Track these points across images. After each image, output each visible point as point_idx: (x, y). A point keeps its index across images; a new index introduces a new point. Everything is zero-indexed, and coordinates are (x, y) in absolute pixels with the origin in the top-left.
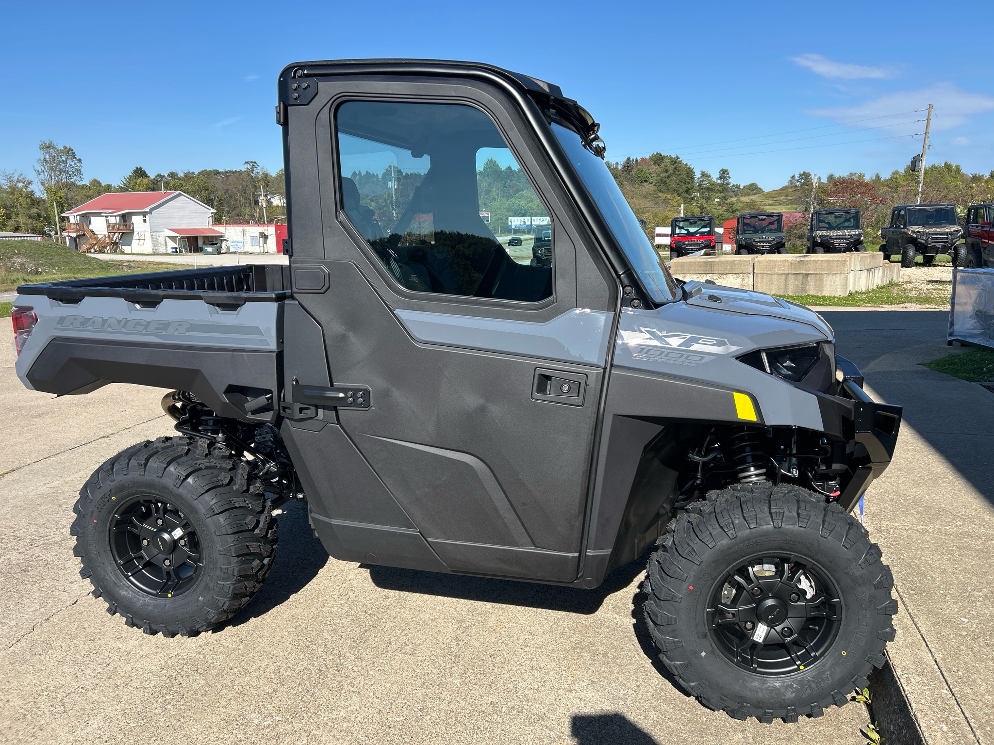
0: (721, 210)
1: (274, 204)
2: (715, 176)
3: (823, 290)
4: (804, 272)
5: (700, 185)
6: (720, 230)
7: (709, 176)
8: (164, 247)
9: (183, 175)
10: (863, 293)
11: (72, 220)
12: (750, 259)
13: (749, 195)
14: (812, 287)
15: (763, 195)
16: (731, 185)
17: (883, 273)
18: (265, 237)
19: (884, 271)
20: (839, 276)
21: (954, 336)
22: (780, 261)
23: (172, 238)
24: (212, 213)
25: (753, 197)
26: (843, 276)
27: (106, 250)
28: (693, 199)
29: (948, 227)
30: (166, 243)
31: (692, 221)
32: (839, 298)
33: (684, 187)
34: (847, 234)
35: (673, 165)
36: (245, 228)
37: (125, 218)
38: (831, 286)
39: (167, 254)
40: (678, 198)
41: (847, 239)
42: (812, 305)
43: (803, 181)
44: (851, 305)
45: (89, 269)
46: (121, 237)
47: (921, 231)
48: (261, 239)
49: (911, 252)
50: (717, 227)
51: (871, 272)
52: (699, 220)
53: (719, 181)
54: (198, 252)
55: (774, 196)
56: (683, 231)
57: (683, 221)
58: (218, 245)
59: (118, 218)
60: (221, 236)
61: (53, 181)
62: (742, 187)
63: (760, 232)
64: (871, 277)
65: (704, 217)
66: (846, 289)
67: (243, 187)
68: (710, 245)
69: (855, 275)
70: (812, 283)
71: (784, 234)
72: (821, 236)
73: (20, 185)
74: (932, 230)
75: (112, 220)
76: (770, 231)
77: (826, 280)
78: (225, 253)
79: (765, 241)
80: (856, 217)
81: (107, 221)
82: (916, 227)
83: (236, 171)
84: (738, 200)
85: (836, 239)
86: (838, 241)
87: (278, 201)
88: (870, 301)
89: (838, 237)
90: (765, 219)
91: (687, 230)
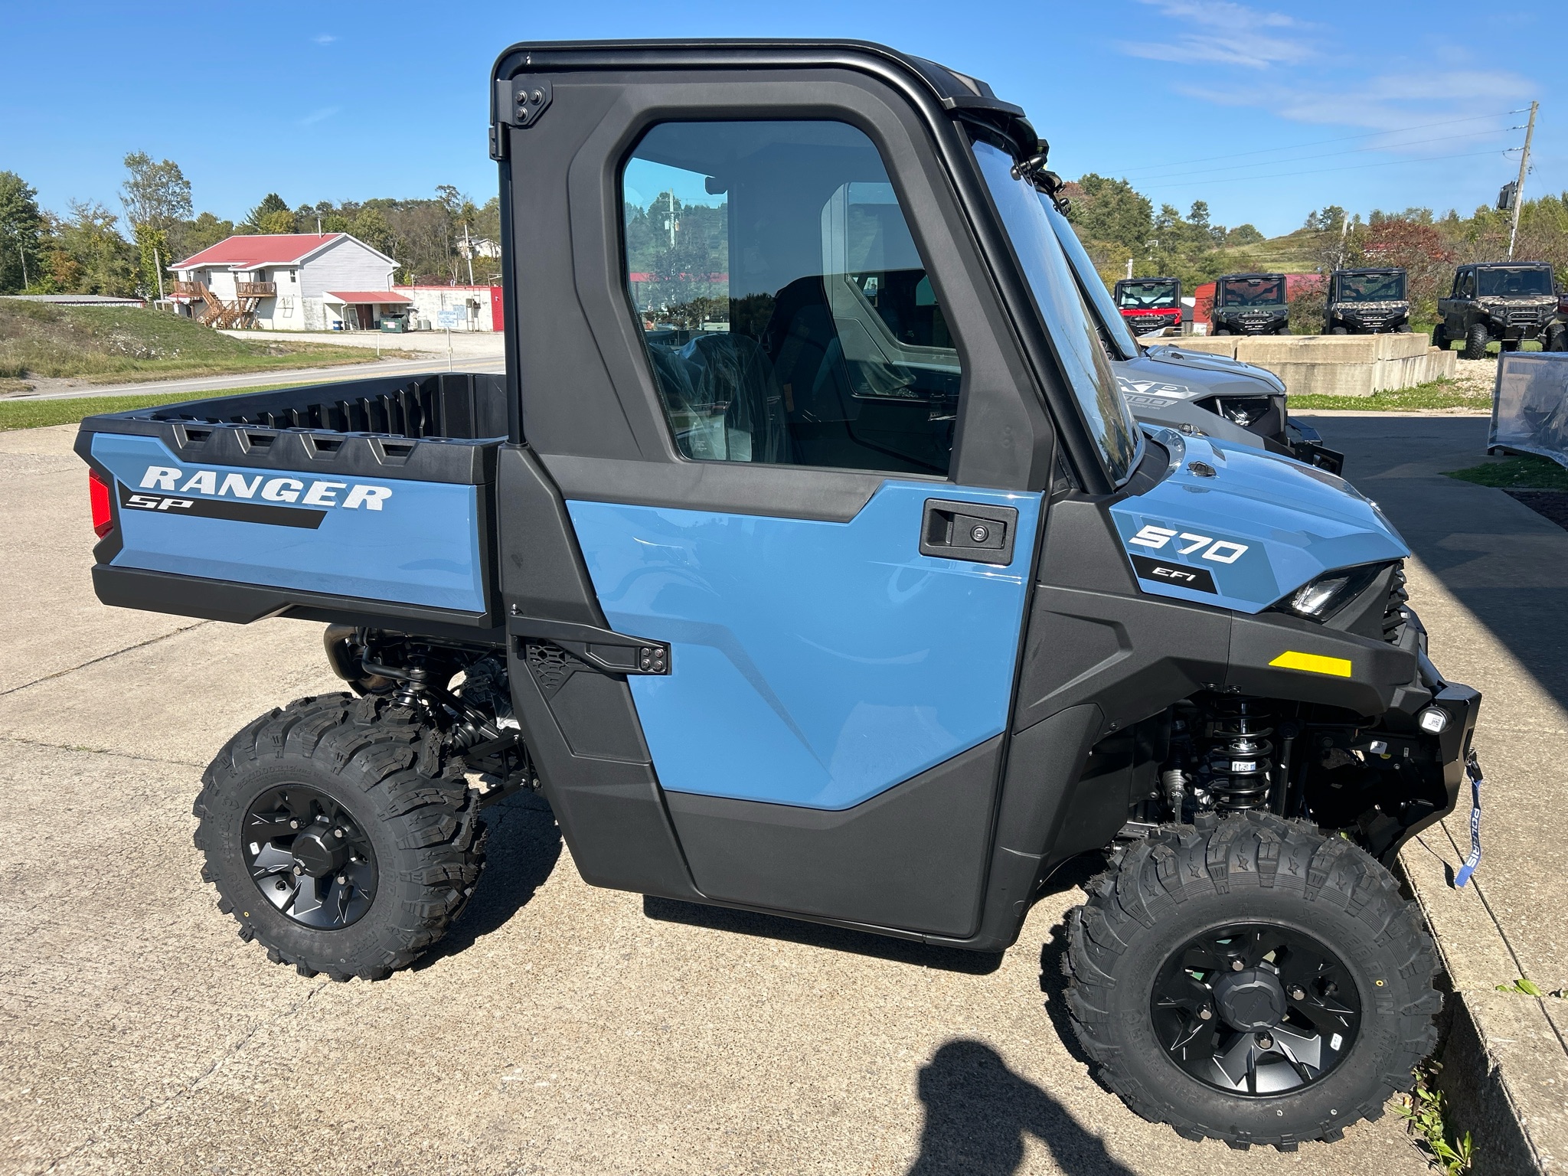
0: (1193, 269)
1: (482, 254)
2: (1184, 214)
3: (1336, 388)
4: (1309, 361)
5: (1160, 228)
6: (1189, 301)
7: (1176, 213)
8: (322, 320)
9: (340, 207)
10: (1396, 393)
11: (183, 277)
12: (1231, 342)
13: (1240, 244)
14: (1319, 384)
15: (1263, 245)
16: (1211, 228)
17: (1428, 365)
18: (476, 306)
19: (1429, 362)
20: (1359, 368)
21: (1496, 442)
22: (1275, 345)
23: (335, 307)
24: (394, 268)
25: (1246, 248)
26: (1365, 367)
27: (234, 325)
28: (1147, 250)
29: (1538, 298)
30: (325, 314)
31: (1146, 285)
32: (1357, 400)
33: (1135, 231)
34: (1384, 307)
35: (1117, 194)
36: (445, 292)
37: (263, 274)
38: (1347, 381)
39: (326, 332)
40: (1122, 249)
41: (1383, 315)
42: (1317, 409)
43: (1329, 222)
44: (1374, 409)
45: (222, 352)
46: (257, 304)
47: (1497, 303)
48: (470, 309)
49: (1480, 336)
50: (1186, 296)
51: (1409, 363)
52: (1157, 284)
53: (1191, 222)
54: (373, 328)
55: (1279, 246)
56: (1132, 301)
57: (1133, 285)
58: (404, 318)
59: (253, 274)
60: (408, 305)
61: (148, 214)
62: (1228, 231)
63: (1250, 303)
64: (1408, 372)
65: (1166, 279)
66: (1369, 386)
67: (432, 227)
68: (1174, 321)
69: (1384, 366)
70: (1320, 378)
71: (1286, 307)
72: (1343, 311)
73: (99, 222)
74: (1514, 303)
75: (245, 278)
76: (1266, 302)
77: (1341, 373)
78: (415, 331)
79: (1257, 318)
80: (1400, 281)
81: (236, 279)
82: (1490, 298)
83: (421, 202)
84: (1222, 252)
85: (1367, 315)
86: (1370, 319)
87: (489, 250)
88: (1404, 403)
89: (1370, 312)
90: (1258, 284)
91: (1139, 300)
